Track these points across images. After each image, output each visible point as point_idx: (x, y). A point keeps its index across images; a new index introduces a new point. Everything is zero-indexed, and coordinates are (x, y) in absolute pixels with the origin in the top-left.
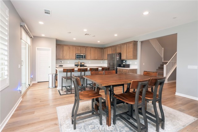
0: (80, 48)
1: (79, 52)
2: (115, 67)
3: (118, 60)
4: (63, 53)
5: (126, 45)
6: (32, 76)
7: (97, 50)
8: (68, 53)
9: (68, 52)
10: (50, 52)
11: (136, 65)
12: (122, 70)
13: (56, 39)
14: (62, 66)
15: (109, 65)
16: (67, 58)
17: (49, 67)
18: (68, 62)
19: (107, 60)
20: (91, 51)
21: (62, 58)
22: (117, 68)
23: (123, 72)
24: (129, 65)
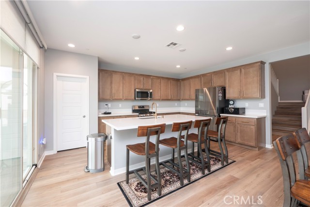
0: (142, 78)
1: (140, 87)
3: (220, 99)
4: (111, 88)
5: (239, 71)
6: (45, 139)
8: (121, 88)
9: (121, 85)
10: (86, 85)
11: (262, 108)
12: (234, 119)
13: (99, 58)
14: (110, 113)
16: (119, 98)
17: (84, 117)
18: (120, 105)
20: (160, 84)
21: (108, 97)
22: (221, 115)
23: (236, 124)
24: (244, 109)
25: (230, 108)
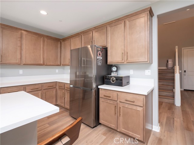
2: (94, 86)
3: (100, 64)
5: (123, 24)
7: (44, 41)
12: (115, 94)
15: (74, 76)
19: (69, 67)
22: (99, 87)
23: (118, 102)
24: (129, 77)
25: (111, 77)
